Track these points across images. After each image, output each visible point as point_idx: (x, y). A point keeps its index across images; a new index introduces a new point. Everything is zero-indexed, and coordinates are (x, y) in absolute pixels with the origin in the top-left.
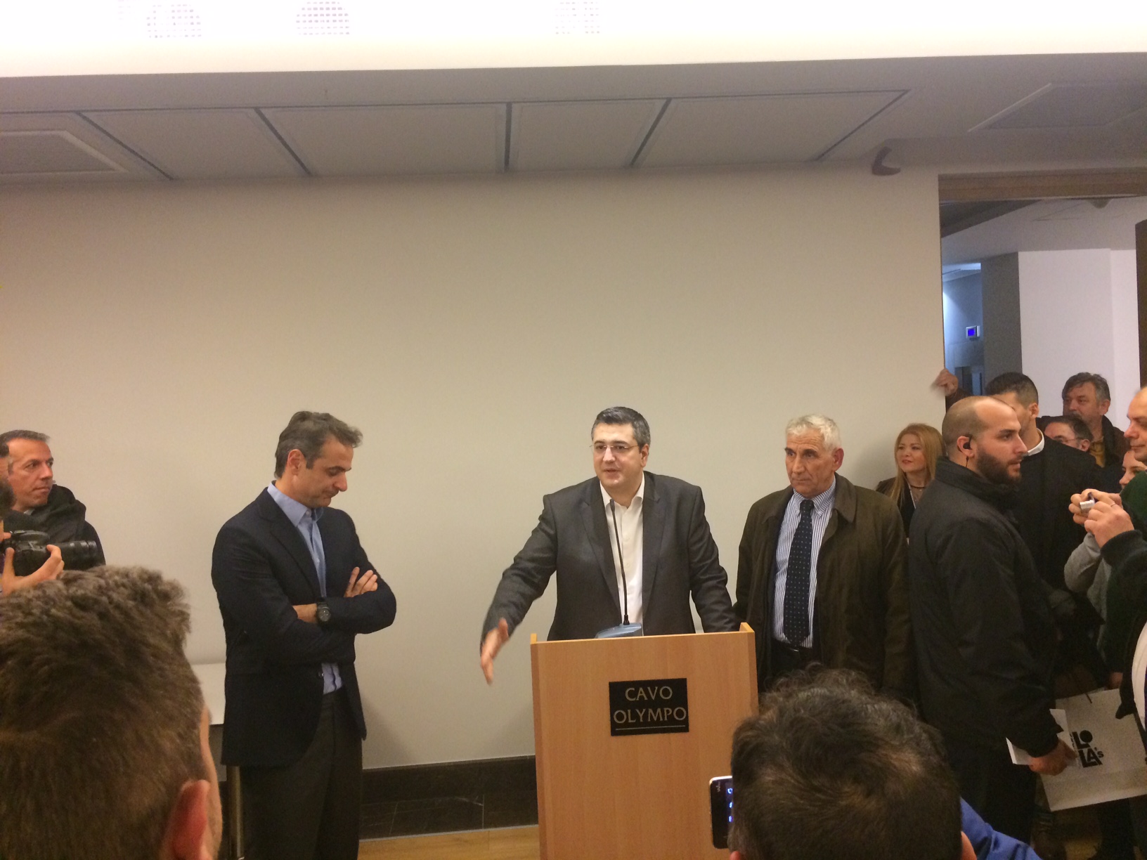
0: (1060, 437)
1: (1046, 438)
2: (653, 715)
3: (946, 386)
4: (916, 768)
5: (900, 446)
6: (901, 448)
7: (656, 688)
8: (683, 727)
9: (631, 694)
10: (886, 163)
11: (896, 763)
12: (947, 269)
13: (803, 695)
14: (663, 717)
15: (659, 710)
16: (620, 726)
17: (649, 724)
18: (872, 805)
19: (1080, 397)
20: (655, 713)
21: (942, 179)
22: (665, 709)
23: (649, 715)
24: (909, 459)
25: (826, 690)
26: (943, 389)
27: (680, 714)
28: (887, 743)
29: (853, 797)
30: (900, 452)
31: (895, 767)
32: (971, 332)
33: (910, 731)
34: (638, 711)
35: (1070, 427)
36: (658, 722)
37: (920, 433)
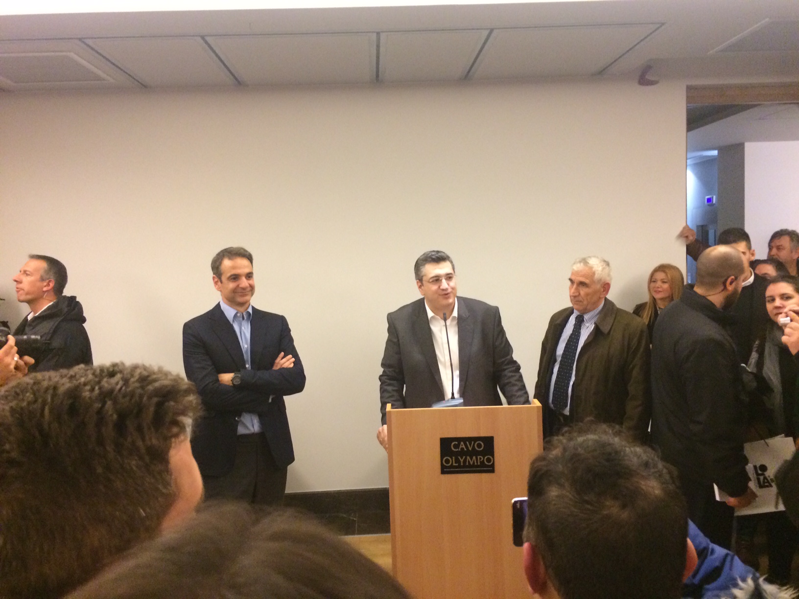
0: (766, 274)
1: (755, 274)
2: (470, 460)
3: (687, 237)
4: (657, 492)
5: (652, 280)
6: (654, 282)
7: (473, 442)
8: (491, 469)
9: (456, 446)
10: (649, 77)
11: (644, 487)
12: (690, 155)
13: (580, 439)
14: (477, 462)
15: (474, 458)
16: (446, 467)
17: (467, 467)
18: (625, 515)
19: (779, 246)
20: (471, 460)
21: (689, 88)
22: (479, 457)
23: (467, 461)
24: (660, 289)
25: (597, 437)
26: (685, 239)
27: (489, 460)
28: (638, 474)
29: (612, 508)
30: (652, 285)
31: (643, 489)
32: (709, 200)
33: (655, 466)
34: (459, 457)
35: (773, 267)
36: (473, 466)
37: (667, 271)
